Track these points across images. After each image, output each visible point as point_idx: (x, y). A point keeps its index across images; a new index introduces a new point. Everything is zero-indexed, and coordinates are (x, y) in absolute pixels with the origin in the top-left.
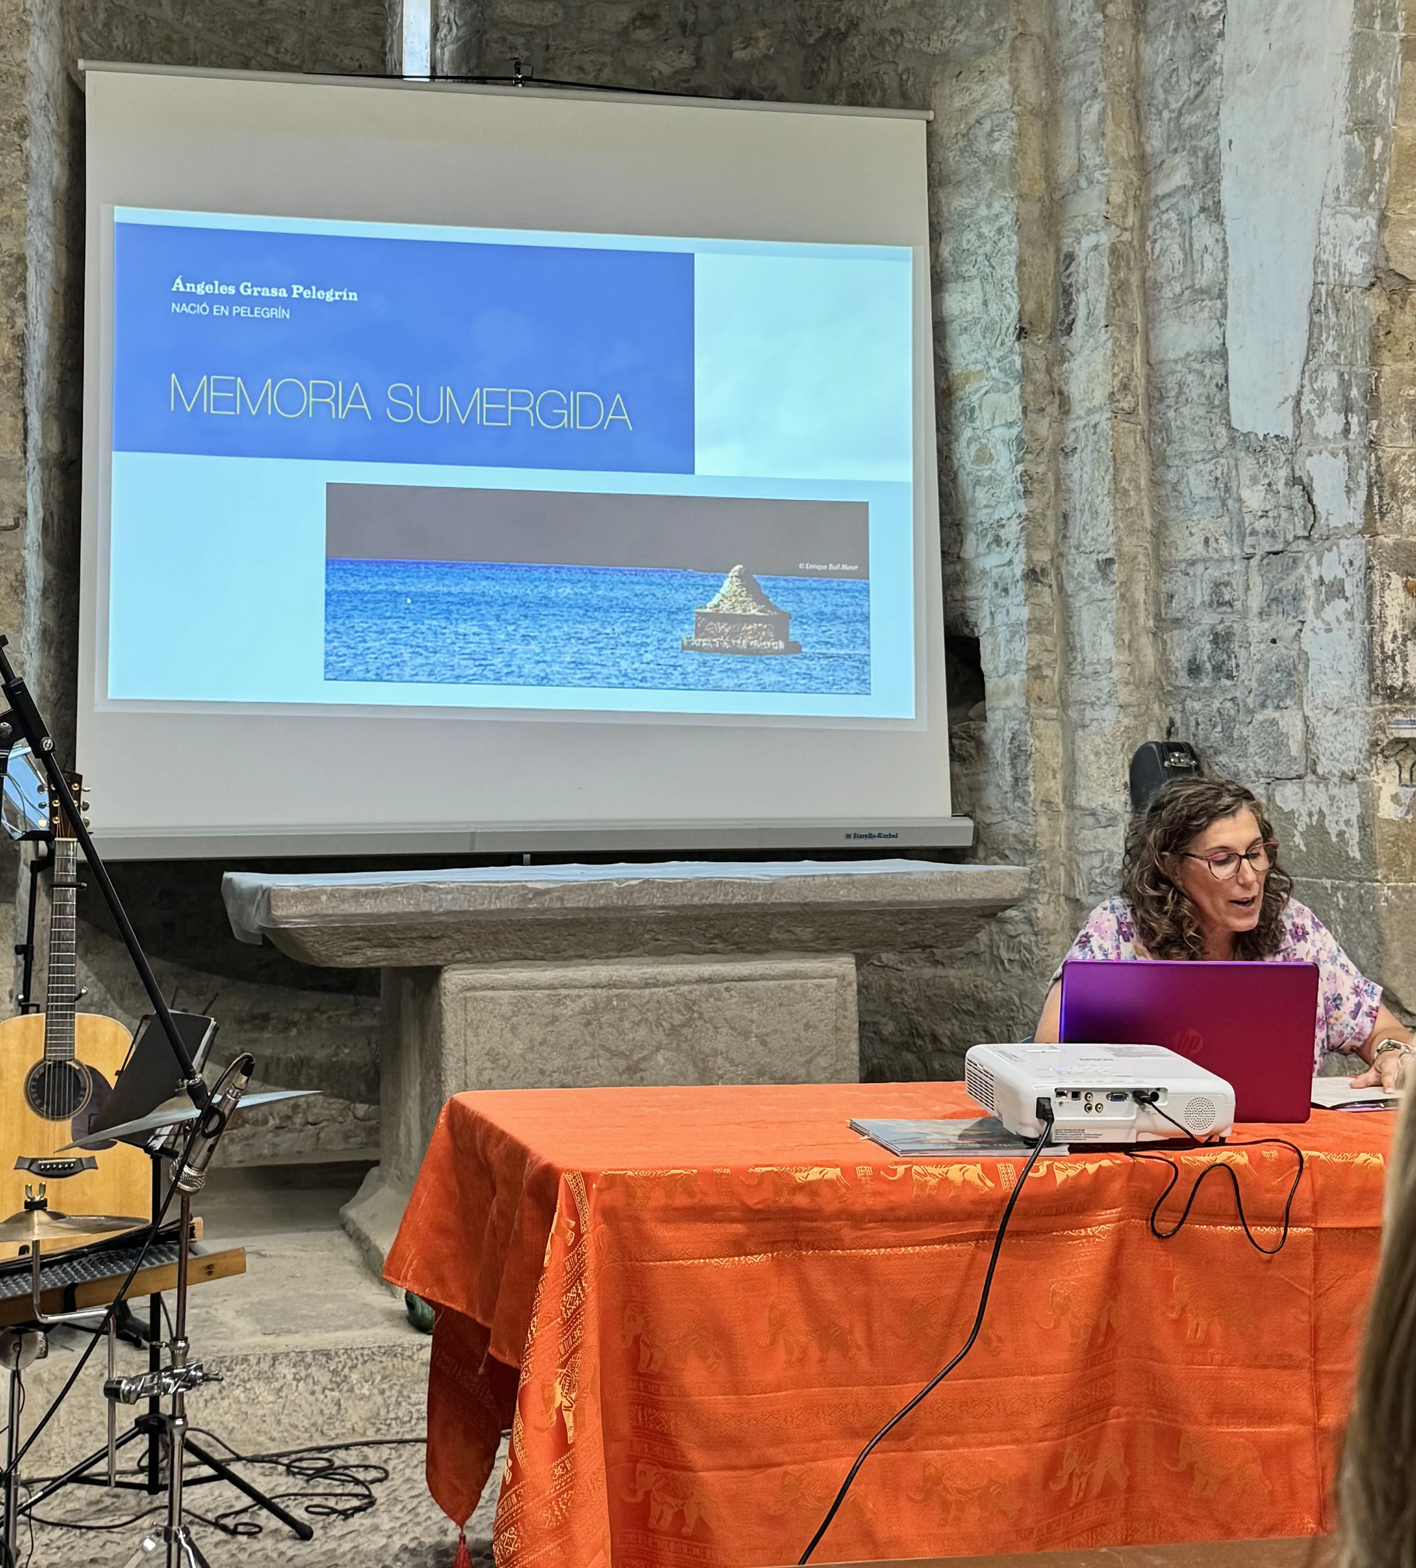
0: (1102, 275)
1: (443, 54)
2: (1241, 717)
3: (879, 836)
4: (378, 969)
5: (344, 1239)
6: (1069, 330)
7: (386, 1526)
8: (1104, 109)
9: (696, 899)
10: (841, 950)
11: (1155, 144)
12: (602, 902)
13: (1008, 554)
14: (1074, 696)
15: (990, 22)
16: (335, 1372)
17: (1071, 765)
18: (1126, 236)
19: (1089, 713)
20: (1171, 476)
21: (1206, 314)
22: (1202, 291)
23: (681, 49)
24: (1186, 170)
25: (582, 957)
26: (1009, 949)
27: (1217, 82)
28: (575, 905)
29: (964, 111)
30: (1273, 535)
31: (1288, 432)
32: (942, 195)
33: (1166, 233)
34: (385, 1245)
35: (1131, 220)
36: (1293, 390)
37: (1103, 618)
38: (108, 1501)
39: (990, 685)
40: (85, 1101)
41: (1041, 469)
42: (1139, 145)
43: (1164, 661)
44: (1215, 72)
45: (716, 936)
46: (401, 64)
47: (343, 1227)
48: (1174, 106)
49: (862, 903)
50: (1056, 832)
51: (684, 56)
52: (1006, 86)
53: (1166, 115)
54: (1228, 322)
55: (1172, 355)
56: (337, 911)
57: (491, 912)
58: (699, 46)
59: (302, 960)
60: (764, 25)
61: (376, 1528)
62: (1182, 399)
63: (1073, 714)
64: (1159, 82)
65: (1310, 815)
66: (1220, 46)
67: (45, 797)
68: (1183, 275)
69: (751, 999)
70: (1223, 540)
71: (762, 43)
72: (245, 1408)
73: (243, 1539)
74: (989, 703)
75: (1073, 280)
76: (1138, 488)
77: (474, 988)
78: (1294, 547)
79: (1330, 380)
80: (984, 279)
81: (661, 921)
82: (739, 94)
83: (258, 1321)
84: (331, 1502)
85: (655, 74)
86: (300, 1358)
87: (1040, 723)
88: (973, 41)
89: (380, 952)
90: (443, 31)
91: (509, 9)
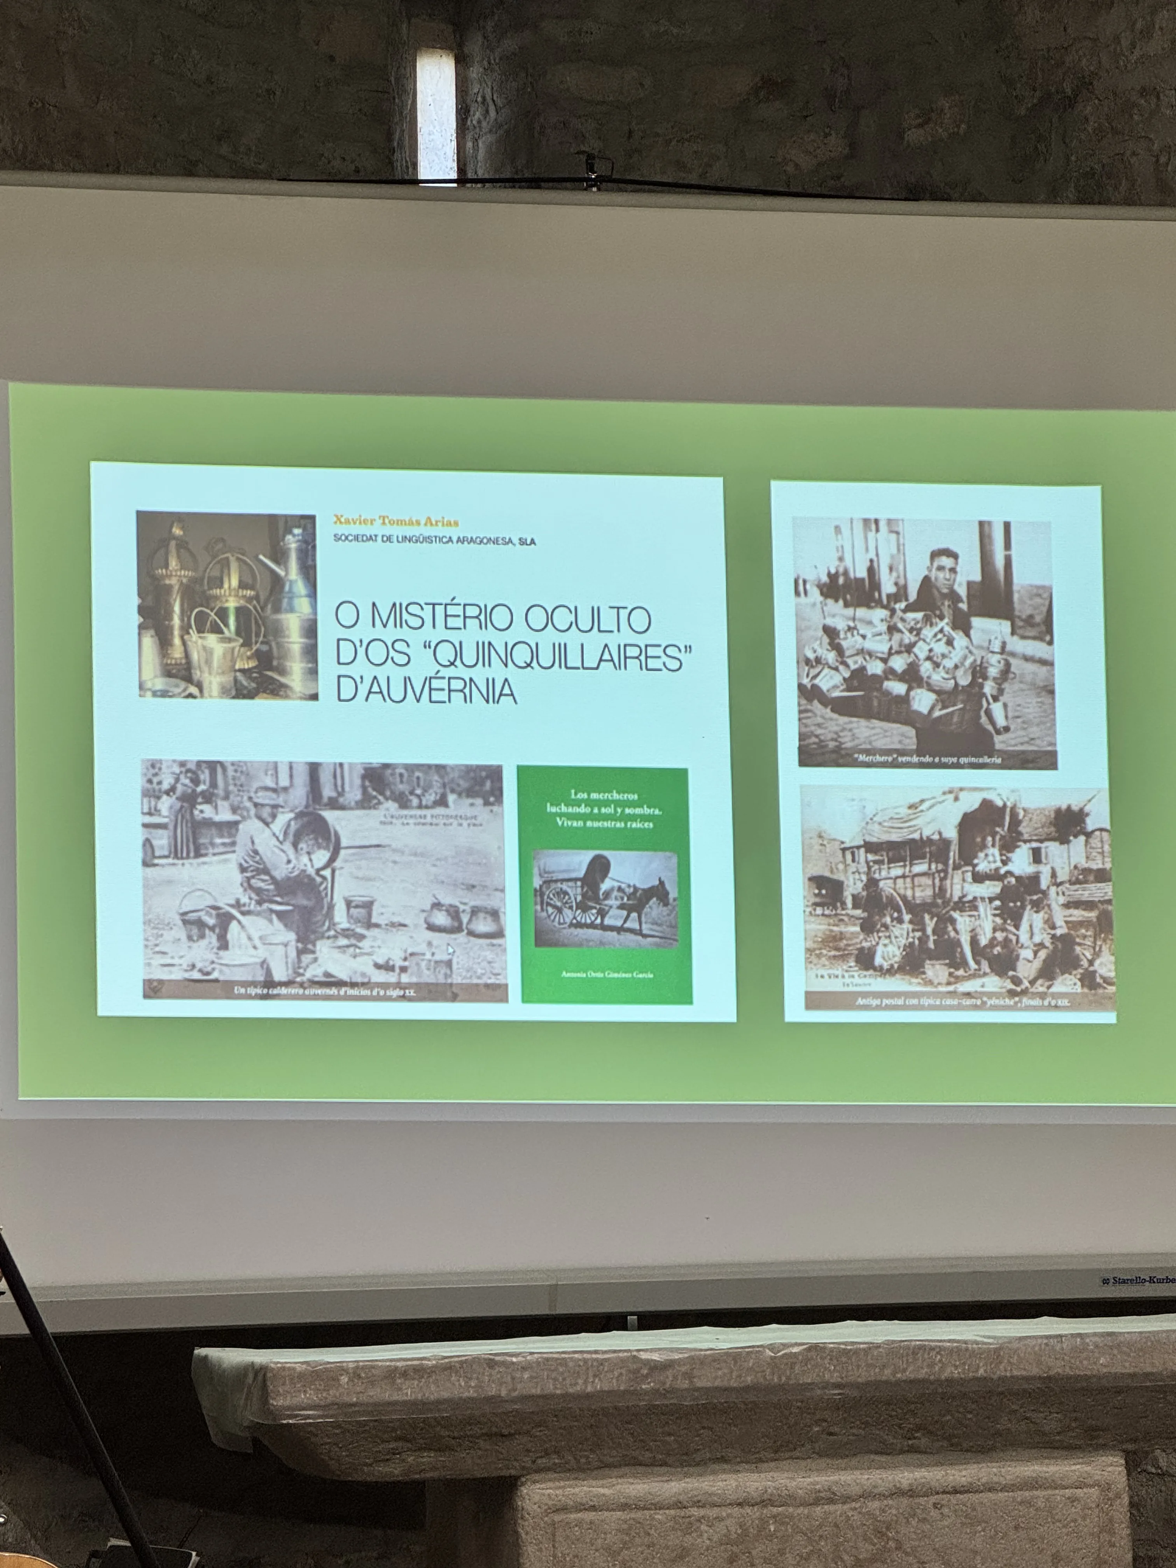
1: (476, 148)
3: (1151, 1280)
9: (887, 1372)
10: (1104, 1447)
12: (749, 1380)
23: (828, 130)
25: (723, 1460)
28: (709, 1384)
45: (918, 1428)
46: (415, 165)
49: (1133, 1376)
51: (833, 140)
56: (363, 1398)
57: (588, 1396)
58: (854, 124)
59: (314, 1472)
60: (950, 90)
69: (972, 1520)
71: (948, 117)
77: (564, 1509)
81: (836, 1406)
85: (790, 169)
89: (427, 1458)
90: (477, 115)
91: (572, 79)
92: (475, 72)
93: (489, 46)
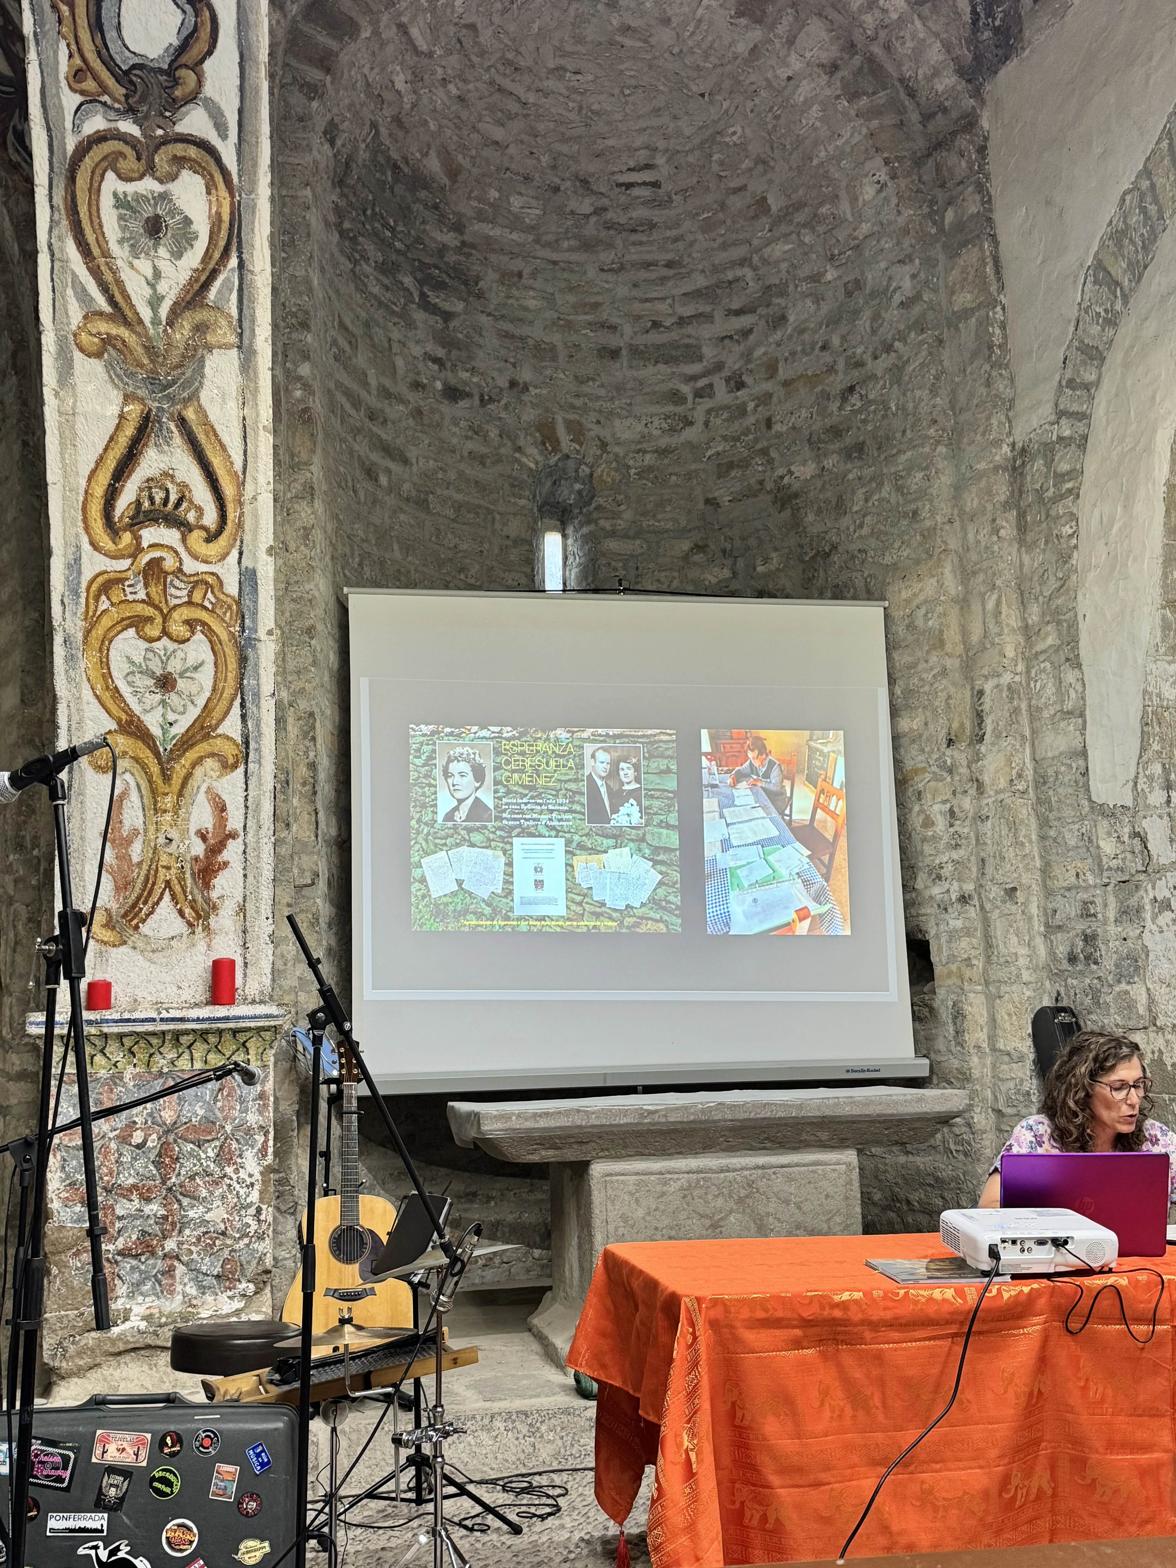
0: (1002, 705)
1: (571, 576)
2: (1105, 990)
3: (869, 1070)
4: (548, 1164)
5: (531, 1338)
6: (981, 739)
7: (569, 1525)
8: (1000, 597)
9: (753, 1114)
10: (848, 1146)
11: (1034, 617)
12: (692, 1118)
13: (947, 885)
14: (993, 978)
15: (923, 543)
16: (531, 1425)
17: (993, 1023)
18: (1017, 678)
19: (1004, 988)
20: (1052, 833)
21: (1072, 728)
22: (1069, 713)
23: (723, 566)
24: (1055, 635)
25: (680, 1153)
26: (956, 1143)
27: (1075, 577)
28: (675, 1120)
29: (908, 601)
30: (1122, 871)
31: (1129, 803)
32: (896, 655)
33: (1043, 676)
35: (1020, 668)
36: (1132, 776)
37: (1011, 926)
38: (390, 1510)
39: (938, 970)
40: (367, 1251)
41: (966, 830)
42: (1024, 619)
43: (1052, 953)
44: (1073, 570)
45: (766, 1139)
46: (544, 583)
47: (530, 1330)
48: (1047, 594)
49: (861, 1115)
50: (984, 1066)
51: (725, 571)
52: (935, 584)
53: (1041, 599)
54: (1088, 732)
55: (1050, 755)
56: (523, 1126)
57: (621, 1125)
58: (735, 564)
59: (500, 1158)
60: (776, 550)
61: (562, 1527)
62: (1058, 783)
63: (993, 989)
64: (1036, 578)
65: (1153, 1052)
66: (1076, 554)
67: (335, 1057)
68: (1055, 703)
69: (790, 1179)
70: (1088, 874)
71: (775, 561)
72: (474, 1449)
73: (478, 1534)
74: (936, 983)
75: (983, 707)
76: (1030, 841)
77: (611, 1175)
78: (1136, 878)
79: (1157, 769)
80: (925, 708)
81: (730, 1129)
82: (761, 594)
83: (480, 1392)
84: (533, 1510)
86: (508, 1416)
87: (971, 995)
88: (913, 556)
89: (551, 1152)
90: (571, 560)
91: (612, 545)
92: (570, 541)
93: (576, 531)
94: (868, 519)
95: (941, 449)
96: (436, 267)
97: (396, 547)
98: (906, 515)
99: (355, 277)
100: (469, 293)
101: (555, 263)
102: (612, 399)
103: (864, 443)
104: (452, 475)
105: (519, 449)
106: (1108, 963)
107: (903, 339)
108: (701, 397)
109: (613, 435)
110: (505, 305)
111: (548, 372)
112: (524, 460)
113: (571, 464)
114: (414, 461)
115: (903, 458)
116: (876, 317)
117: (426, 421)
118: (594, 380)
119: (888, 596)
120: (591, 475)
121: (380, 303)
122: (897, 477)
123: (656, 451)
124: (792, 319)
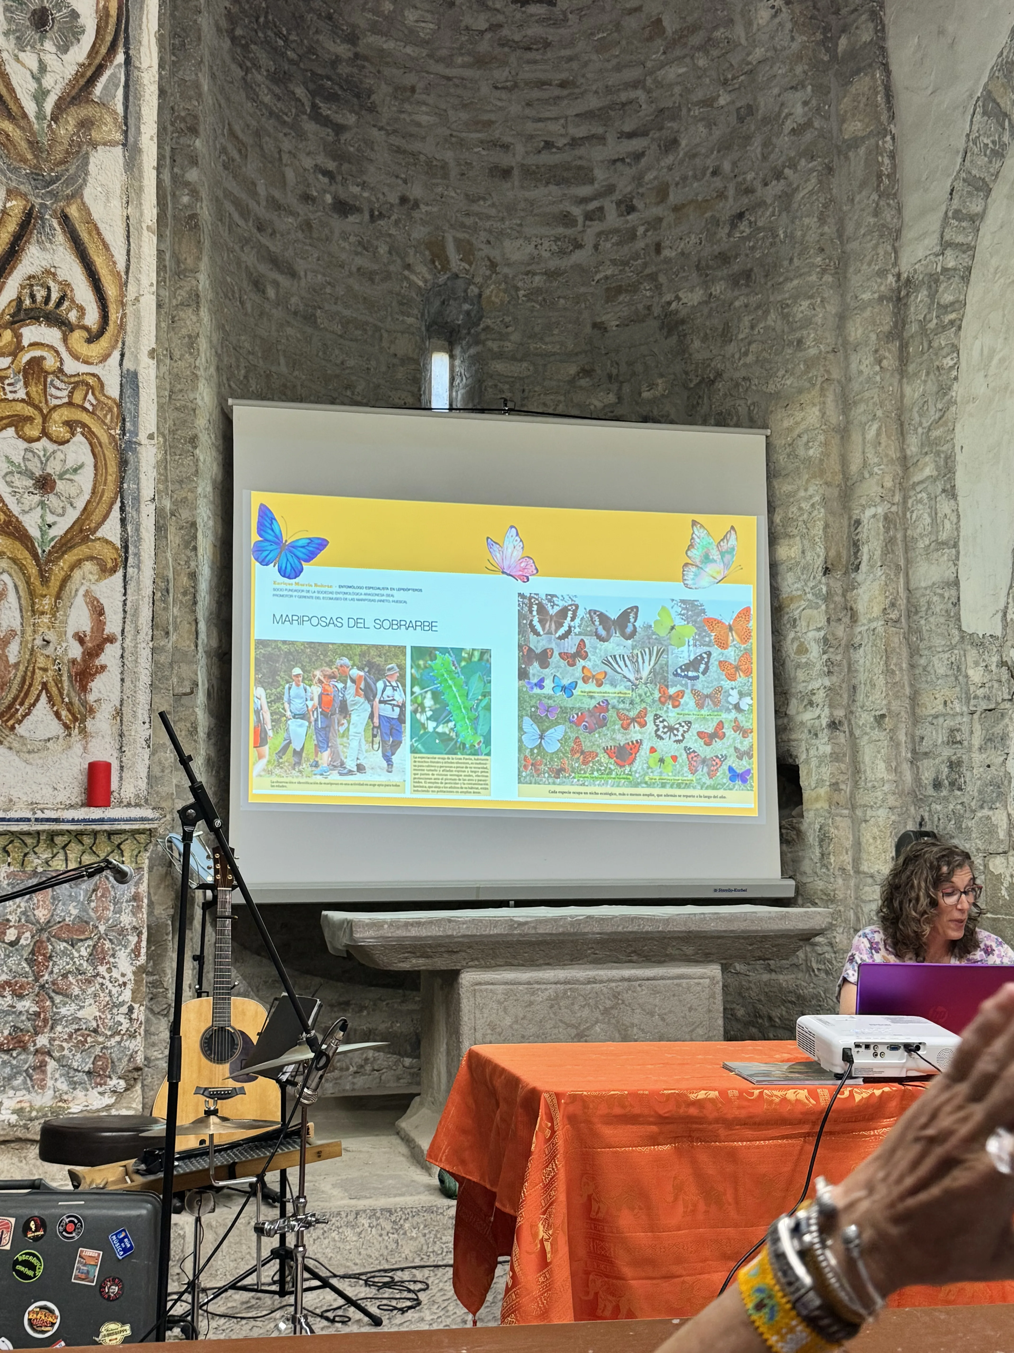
0: (878, 534)
1: (457, 395)
2: (967, 815)
3: (736, 890)
4: (419, 971)
5: (399, 1141)
6: (857, 568)
7: (428, 1318)
8: (880, 427)
9: (620, 928)
10: (711, 961)
11: (913, 447)
12: (561, 930)
13: (818, 711)
14: (860, 802)
15: (806, 372)
16: (395, 1222)
17: (858, 845)
18: (894, 509)
19: (869, 813)
20: (923, 661)
21: (945, 558)
22: (943, 543)
23: (609, 391)
24: (932, 466)
25: (548, 964)
26: (818, 962)
27: (953, 409)
28: (544, 931)
29: (790, 429)
30: (989, 699)
31: (999, 633)
32: (775, 483)
33: (920, 506)
34: (425, 1144)
35: (897, 498)
36: (1002, 607)
37: (879, 752)
38: (253, 1302)
39: (806, 795)
40: (238, 1052)
41: (839, 658)
42: (903, 450)
43: (917, 779)
44: (952, 402)
45: (634, 952)
46: (430, 401)
47: (398, 1133)
48: (926, 425)
49: (725, 931)
50: (848, 888)
51: (611, 395)
52: (817, 413)
53: (920, 430)
54: (960, 563)
55: (923, 584)
56: (394, 935)
57: (491, 936)
58: (620, 389)
59: (372, 966)
60: (661, 376)
61: (422, 1320)
62: (930, 612)
63: (859, 813)
64: (916, 409)
65: (1012, 876)
66: (955, 386)
68: (930, 533)
69: (655, 992)
70: (956, 702)
71: (660, 387)
72: (338, 1244)
73: (339, 1325)
74: (805, 807)
75: (859, 537)
76: (901, 669)
77: (480, 984)
78: (1002, 706)
80: (803, 537)
81: (598, 942)
82: (645, 419)
83: (346, 1191)
84: (394, 1303)
86: (373, 1213)
87: (838, 819)
88: (796, 385)
89: (421, 961)
90: (457, 381)
91: (499, 366)
92: (457, 362)
93: (464, 351)
94: (753, 347)
95: (828, 278)
96: (329, 78)
97: (282, 361)
98: (790, 343)
99: (247, 86)
100: (361, 106)
101: (449, 79)
102: (503, 219)
103: (751, 270)
104: (340, 290)
105: (408, 267)
106: (972, 788)
107: (793, 165)
108: (591, 220)
109: (503, 255)
110: (397, 120)
111: (439, 190)
112: (413, 277)
113: (460, 283)
114: (302, 274)
115: (790, 286)
116: (767, 144)
117: (315, 235)
118: (484, 199)
119: (771, 424)
120: (480, 295)
121: (271, 113)
122: (784, 305)
123: (546, 273)
124: (683, 143)
